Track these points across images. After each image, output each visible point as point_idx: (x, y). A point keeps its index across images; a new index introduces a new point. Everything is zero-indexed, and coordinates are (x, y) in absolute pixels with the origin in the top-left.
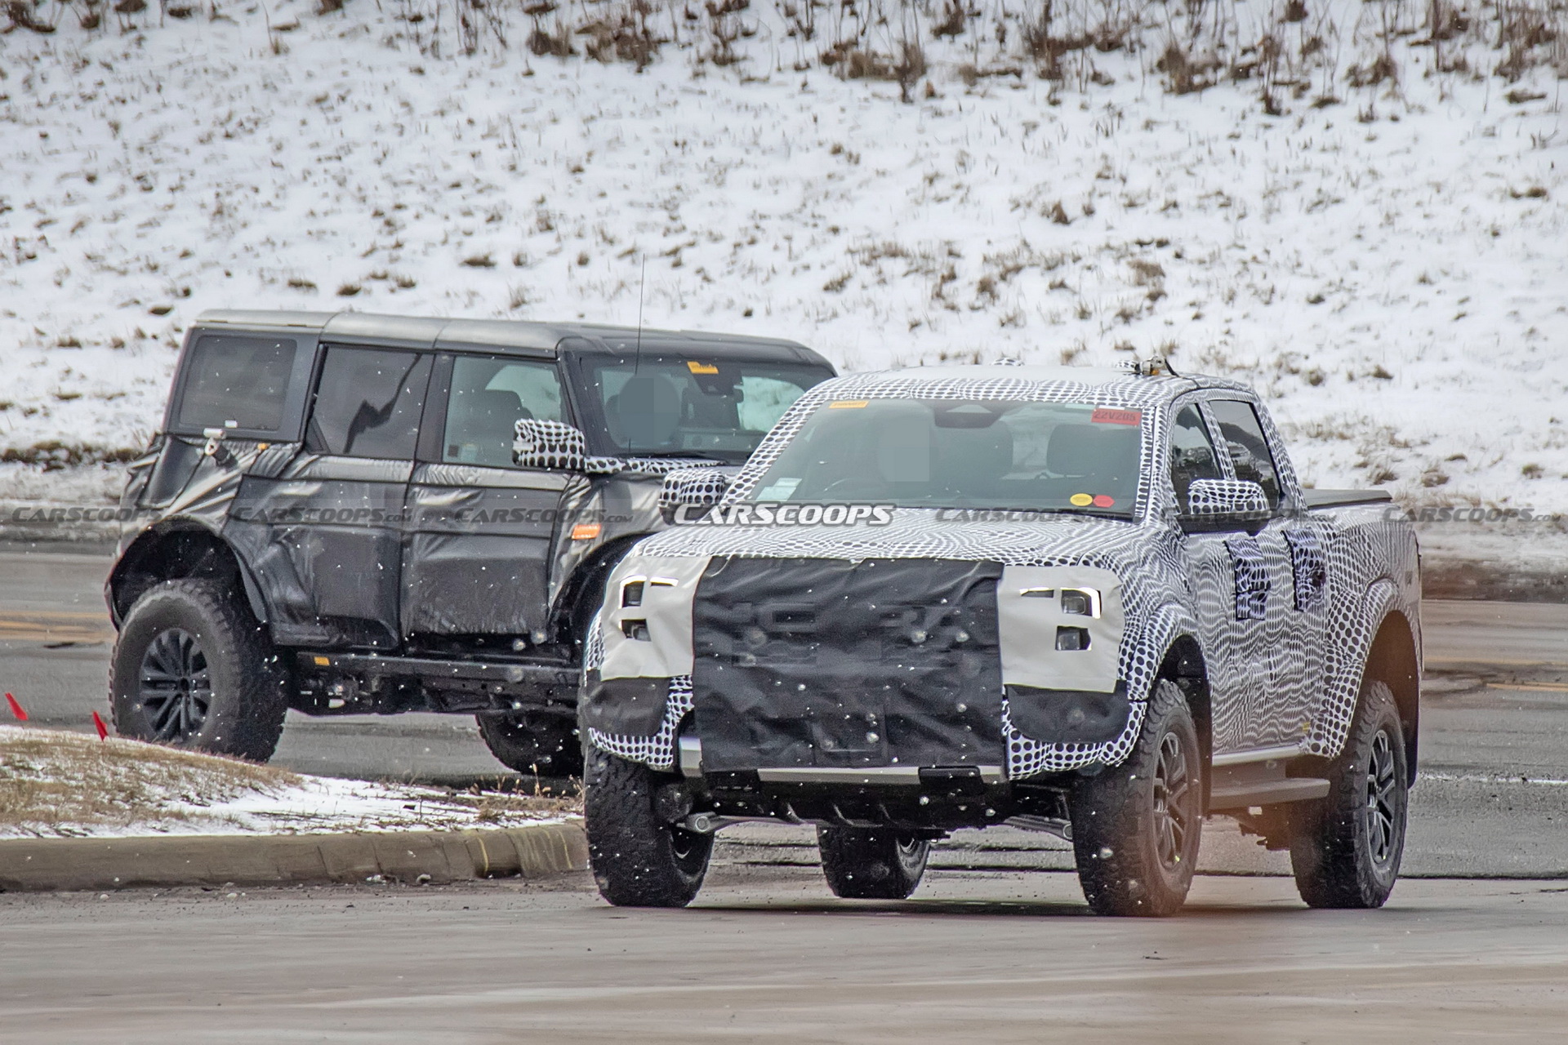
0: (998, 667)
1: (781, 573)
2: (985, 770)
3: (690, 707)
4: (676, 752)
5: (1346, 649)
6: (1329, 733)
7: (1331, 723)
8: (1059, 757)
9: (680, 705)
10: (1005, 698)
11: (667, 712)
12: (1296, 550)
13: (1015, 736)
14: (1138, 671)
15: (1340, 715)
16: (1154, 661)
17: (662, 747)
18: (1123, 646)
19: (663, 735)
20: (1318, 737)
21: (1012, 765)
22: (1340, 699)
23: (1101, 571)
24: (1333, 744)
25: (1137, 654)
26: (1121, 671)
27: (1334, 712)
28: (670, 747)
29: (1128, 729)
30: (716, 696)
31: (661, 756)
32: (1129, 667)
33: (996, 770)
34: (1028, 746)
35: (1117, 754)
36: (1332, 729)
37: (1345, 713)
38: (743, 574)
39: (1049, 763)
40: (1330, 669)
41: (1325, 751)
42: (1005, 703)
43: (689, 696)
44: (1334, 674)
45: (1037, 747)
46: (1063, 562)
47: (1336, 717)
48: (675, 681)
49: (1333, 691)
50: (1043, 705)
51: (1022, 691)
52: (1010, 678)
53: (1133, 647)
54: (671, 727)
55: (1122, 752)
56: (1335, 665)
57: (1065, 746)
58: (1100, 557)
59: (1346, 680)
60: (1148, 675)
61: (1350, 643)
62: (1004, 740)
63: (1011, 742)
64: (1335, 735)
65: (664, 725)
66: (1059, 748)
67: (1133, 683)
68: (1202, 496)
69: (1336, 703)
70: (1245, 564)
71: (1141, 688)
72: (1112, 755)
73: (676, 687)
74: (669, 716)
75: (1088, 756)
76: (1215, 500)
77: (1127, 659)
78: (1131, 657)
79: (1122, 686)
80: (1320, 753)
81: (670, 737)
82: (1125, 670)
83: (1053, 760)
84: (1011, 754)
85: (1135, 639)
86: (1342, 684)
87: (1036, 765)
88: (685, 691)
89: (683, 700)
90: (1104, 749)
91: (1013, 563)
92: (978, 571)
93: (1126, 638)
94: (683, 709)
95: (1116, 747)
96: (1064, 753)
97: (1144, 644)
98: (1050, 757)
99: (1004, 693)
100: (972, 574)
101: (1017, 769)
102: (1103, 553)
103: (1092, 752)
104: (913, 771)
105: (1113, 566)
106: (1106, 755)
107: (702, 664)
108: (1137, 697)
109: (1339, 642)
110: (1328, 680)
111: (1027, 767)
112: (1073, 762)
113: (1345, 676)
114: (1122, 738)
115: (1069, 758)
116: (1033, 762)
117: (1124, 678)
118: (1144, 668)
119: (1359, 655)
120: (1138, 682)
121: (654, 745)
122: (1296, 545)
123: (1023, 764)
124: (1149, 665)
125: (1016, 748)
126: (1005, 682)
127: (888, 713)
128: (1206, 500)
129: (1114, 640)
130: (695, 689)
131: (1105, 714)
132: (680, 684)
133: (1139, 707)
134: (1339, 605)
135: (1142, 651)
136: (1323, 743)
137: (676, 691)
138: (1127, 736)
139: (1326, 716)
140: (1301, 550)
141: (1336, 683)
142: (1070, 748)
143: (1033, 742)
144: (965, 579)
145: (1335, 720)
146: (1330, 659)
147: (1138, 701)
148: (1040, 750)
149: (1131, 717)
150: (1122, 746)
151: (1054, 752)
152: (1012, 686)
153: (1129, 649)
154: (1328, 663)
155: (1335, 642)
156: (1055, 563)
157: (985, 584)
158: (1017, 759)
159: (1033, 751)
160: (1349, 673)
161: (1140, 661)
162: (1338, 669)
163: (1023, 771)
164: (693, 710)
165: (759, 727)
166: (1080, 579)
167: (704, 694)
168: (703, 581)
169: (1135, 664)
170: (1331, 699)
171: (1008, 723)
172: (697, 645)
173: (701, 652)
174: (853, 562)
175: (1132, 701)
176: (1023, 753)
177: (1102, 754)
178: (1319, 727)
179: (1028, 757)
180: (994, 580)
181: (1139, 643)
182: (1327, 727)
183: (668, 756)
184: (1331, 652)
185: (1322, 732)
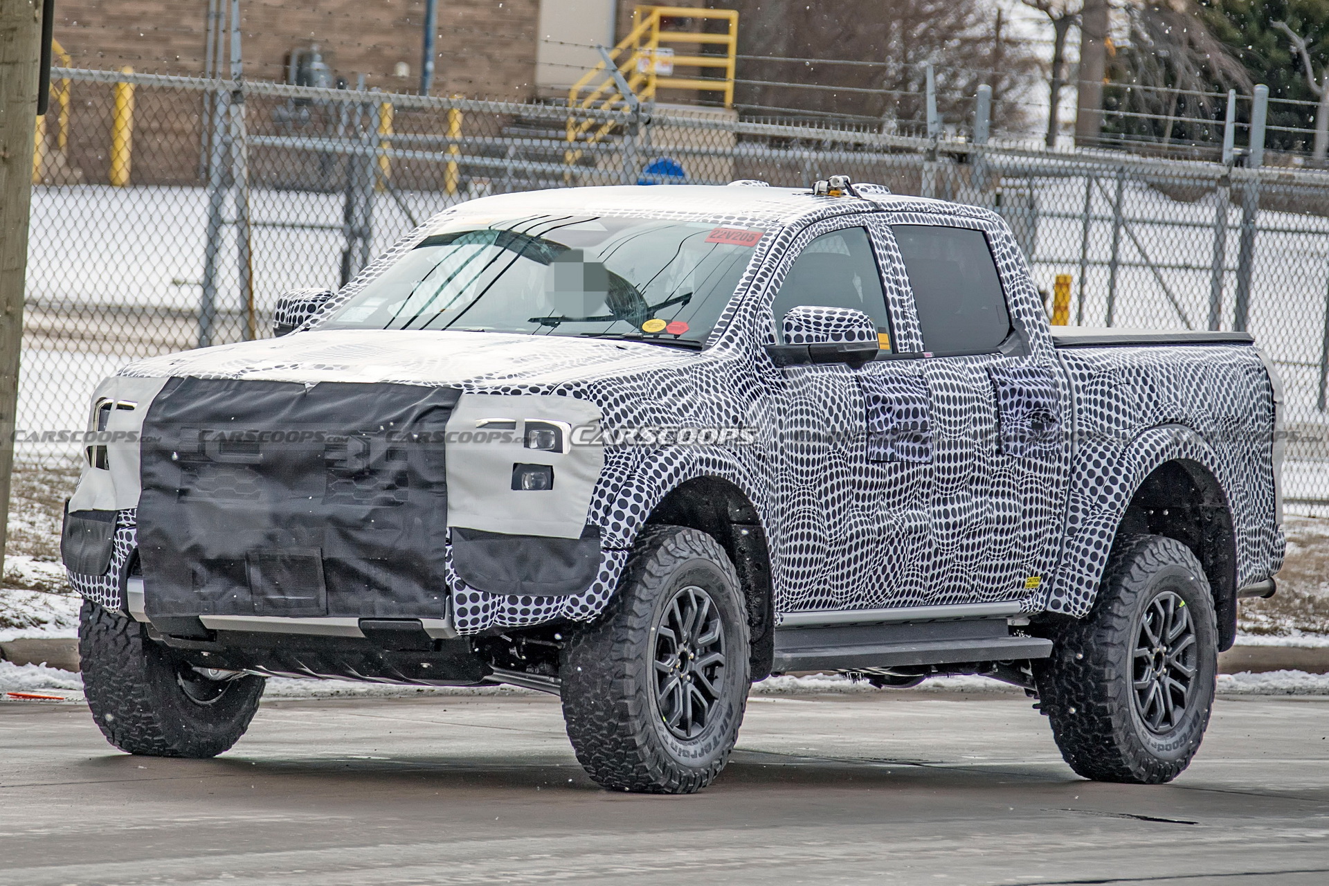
0: (445, 507)
1: (233, 396)
2: (428, 623)
3: (134, 544)
4: (124, 594)
5: (1095, 499)
6: (1071, 588)
7: (1073, 578)
8: (513, 611)
9: (125, 542)
10: (449, 542)
11: (114, 549)
12: (1001, 389)
13: (461, 584)
14: (619, 516)
15: (1085, 570)
16: (641, 506)
17: (111, 588)
18: (601, 487)
19: (111, 575)
20: (1059, 593)
21: (457, 619)
22: (1085, 552)
23: (581, 402)
24: (1076, 601)
25: (620, 496)
26: (595, 515)
27: (1077, 566)
28: (117, 589)
29: (598, 581)
30: (159, 533)
31: (111, 599)
32: (607, 510)
33: (442, 624)
34: (474, 598)
35: (584, 609)
36: (1075, 585)
37: (1090, 568)
38: (196, 397)
39: (502, 618)
40: (1074, 520)
41: (1066, 608)
42: (449, 548)
43: (133, 532)
44: (1078, 526)
45: (485, 599)
46: (534, 390)
47: (1080, 571)
48: (122, 515)
49: (1077, 543)
50: (492, 552)
51: (470, 535)
52: (455, 520)
53: (615, 488)
54: (118, 567)
55: (591, 607)
56: (1080, 515)
57: (520, 598)
58: (584, 386)
59: (1093, 532)
60: (631, 521)
61: (1101, 490)
62: (448, 591)
63: (456, 592)
64: (1078, 592)
65: (112, 564)
66: (513, 600)
67: (609, 529)
68: (794, 324)
69: (1080, 556)
70: (884, 401)
71: (620, 535)
72: (577, 610)
73: (123, 522)
74: (116, 553)
75: (548, 610)
76: (809, 329)
77: (604, 502)
78: (612, 499)
79: (592, 532)
80: (1061, 610)
81: (117, 577)
82: (601, 513)
83: (507, 615)
84: (456, 607)
85: (619, 479)
86: (1087, 536)
87: (485, 619)
88: (132, 526)
89: (129, 537)
90: (568, 603)
91: (476, 391)
92: (430, 400)
93: (606, 478)
94: (129, 547)
95: (583, 601)
96: (519, 606)
97: (631, 485)
98: (503, 610)
99: (448, 536)
100: (423, 403)
101: (463, 623)
102: (590, 382)
103: (553, 606)
104: (353, 622)
105: (599, 397)
106: (571, 610)
107: (148, 497)
108: (613, 544)
109: (1087, 492)
110: (1071, 532)
111: (475, 622)
112: (530, 616)
113: (1091, 527)
114: (590, 592)
115: (525, 612)
116: (481, 615)
117: (598, 523)
118: (627, 512)
119: (1112, 506)
120: (616, 527)
121: (105, 586)
122: (1003, 384)
123: (469, 617)
124: (635, 509)
125: (462, 599)
126: (450, 524)
127: (326, 557)
128: (798, 328)
129: (589, 480)
130: (140, 524)
131: (570, 563)
132: (127, 519)
133: (616, 557)
134: (1089, 451)
135: (627, 493)
136: (1064, 600)
137: (123, 526)
138: (598, 589)
139: (1068, 570)
140: (1013, 391)
141: (1081, 535)
142: (526, 601)
143: (480, 594)
144: (412, 409)
145: (1078, 575)
146: (1075, 509)
147: (615, 549)
148: (490, 602)
149: (603, 567)
150: (591, 600)
151: (507, 605)
152: (459, 530)
153: (608, 490)
154: (1071, 513)
155: (1081, 491)
156: (524, 391)
157: (436, 412)
158: (462, 612)
159: (481, 604)
160: (1097, 524)
161: (623, 504)
162: (1084, 520)
163: (469, 626)
164: (136, 550)
165: (199, 568)
166: (549, 410)
167: (147, 531)
168: (156, 403)
169: (615, 507)
170: (1074, 553)
171: (452, 572)
172: (144, 475)
173: (149, 484)
174: (307, 386)
175: (607, 549)
176: (469, 605)
177: (564, 609)
178: (1060, 582)
179: (475, 611)
180: (448, 410)
181: (625, 484)
182: (1069, 582)
183: (117, 598)
184: (1076, 501)
185: (1063, 588)
